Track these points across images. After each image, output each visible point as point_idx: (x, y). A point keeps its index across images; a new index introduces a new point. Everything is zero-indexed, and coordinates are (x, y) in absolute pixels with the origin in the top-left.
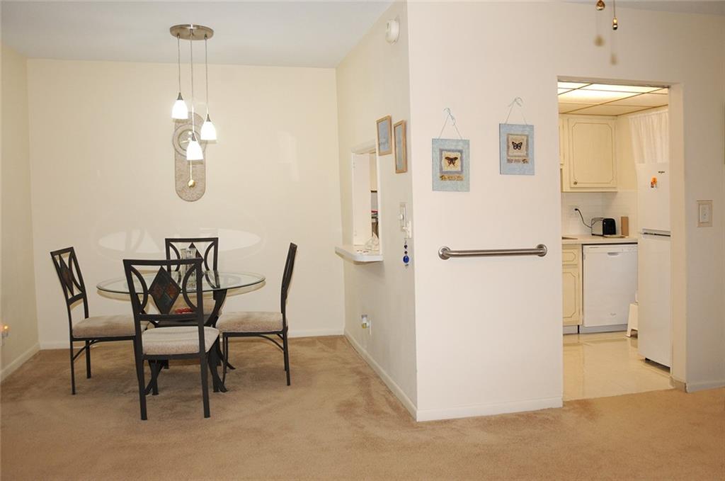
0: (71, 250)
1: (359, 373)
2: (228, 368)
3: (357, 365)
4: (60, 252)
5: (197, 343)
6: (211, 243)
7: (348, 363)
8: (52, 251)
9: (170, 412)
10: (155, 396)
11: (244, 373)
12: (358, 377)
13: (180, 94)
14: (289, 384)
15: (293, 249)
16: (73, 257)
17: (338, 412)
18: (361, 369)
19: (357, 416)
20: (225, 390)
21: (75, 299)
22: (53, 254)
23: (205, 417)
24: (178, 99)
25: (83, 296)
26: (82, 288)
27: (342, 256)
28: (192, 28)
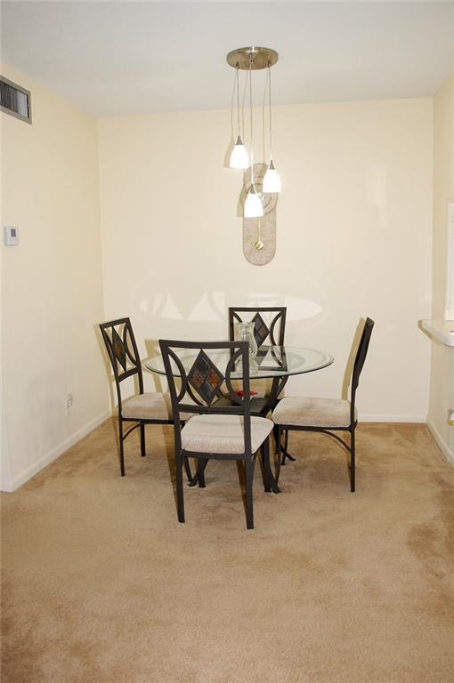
0: (127, 321)
1: (442, 483)
2: (287, 458)
3: (439, 470)
4: (112, 324)
5: (242, 441)
6: (278, 313)
7: (427, 466)
8: (101, 323)
9: (210, 514)
10: (200, 489)
11: (304, 467)
12: (440, 489)
13: (239, 137)
14: (353, 490)
15: (369, 326)
16: (128, 327)
17: (409, 543)
18: (445, 477)
19: (435, 554)
20: (277, 491)
21: (127, 374)
22: (102, 327)
23: (248, 528)
24: (238, 144)
25: (138, 370)
26: (137, 362)
27: (430, 335)
28: (253, 51)
